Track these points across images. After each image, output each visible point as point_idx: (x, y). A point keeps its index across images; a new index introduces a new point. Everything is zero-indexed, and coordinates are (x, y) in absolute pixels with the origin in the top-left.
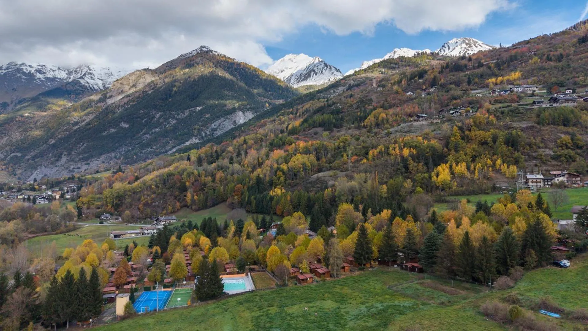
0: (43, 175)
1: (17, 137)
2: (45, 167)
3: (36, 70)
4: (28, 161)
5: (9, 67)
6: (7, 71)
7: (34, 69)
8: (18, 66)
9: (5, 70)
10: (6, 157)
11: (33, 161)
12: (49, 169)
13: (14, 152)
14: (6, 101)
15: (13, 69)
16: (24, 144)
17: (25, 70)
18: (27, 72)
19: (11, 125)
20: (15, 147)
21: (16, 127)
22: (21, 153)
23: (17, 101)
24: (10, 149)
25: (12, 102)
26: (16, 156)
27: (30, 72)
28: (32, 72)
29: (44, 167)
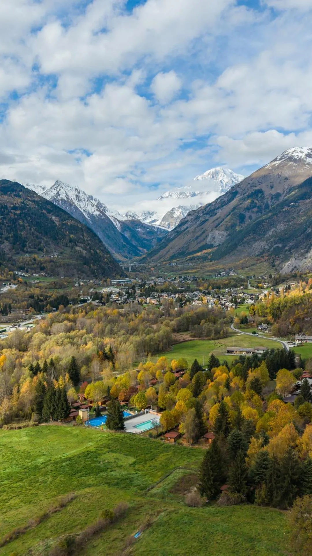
0: (293, 267)
1: (281, 228)
2: (296, 259)
3: (306, 155)
4: (285, 253)
5: (283, 156)
6: (281, 161)
7: (304, 154)
8: (290, 154)
9: (279, 160)
10: (270, 247)
11: (289, 253)
12: (299, 261)
13: (276, 243)
14: (279, 191)
15: (286, 158)
16: (286, 234)
17: (296, 157)
18: (298, 159)
19: (278, 216)
20: (278, 238)
21: (283, 217)
22: (282, 244)
23: (288, 190)
24: (275, 240)
25: (284, 192)
26: (278, 247)
27: (300, 158)
28: (302, 158)
29: (294, 259)
